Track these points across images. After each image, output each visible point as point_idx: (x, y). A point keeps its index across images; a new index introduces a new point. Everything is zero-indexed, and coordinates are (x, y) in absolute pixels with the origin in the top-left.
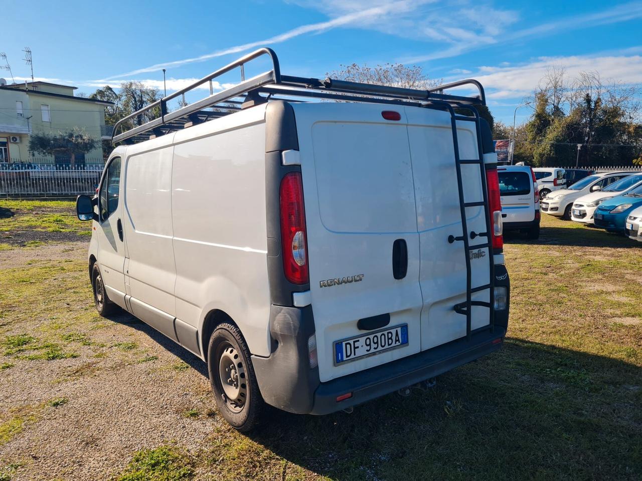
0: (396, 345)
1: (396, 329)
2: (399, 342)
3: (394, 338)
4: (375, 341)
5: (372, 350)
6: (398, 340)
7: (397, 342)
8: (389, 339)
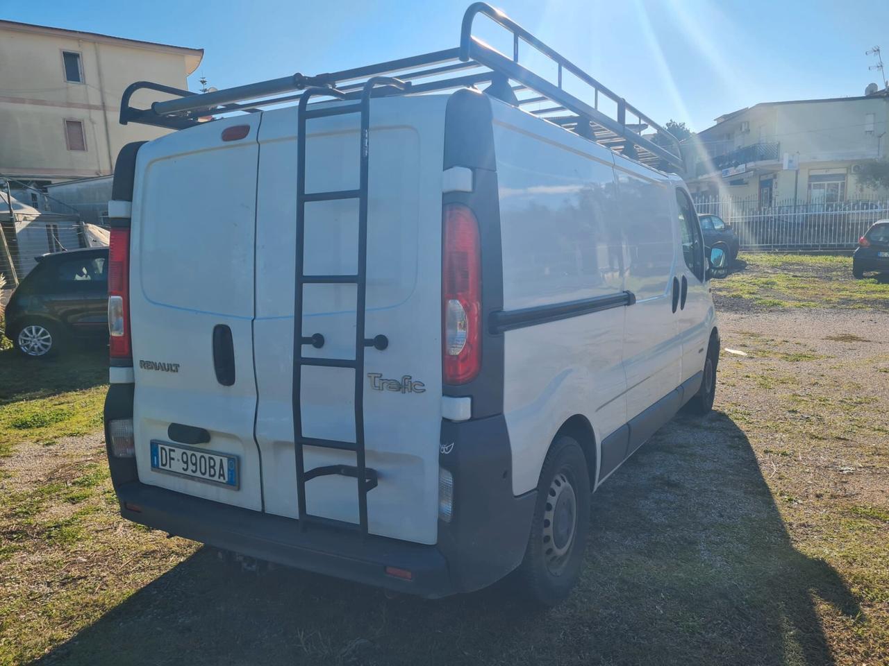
0: (219, 480)
1: (222, 458)
2: (224, 479)
3: (217, 468)
4: (194, 462)
5: (189, 472)
6: (223, 475)
7: (222, 478)
8: (210, 467)
